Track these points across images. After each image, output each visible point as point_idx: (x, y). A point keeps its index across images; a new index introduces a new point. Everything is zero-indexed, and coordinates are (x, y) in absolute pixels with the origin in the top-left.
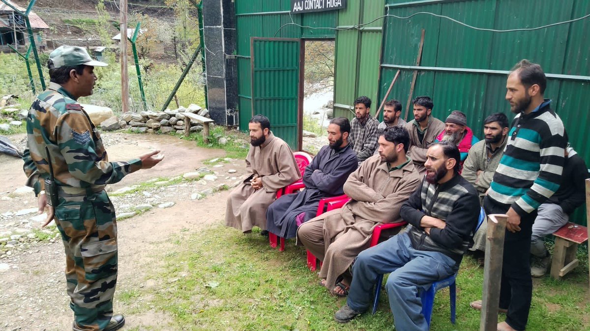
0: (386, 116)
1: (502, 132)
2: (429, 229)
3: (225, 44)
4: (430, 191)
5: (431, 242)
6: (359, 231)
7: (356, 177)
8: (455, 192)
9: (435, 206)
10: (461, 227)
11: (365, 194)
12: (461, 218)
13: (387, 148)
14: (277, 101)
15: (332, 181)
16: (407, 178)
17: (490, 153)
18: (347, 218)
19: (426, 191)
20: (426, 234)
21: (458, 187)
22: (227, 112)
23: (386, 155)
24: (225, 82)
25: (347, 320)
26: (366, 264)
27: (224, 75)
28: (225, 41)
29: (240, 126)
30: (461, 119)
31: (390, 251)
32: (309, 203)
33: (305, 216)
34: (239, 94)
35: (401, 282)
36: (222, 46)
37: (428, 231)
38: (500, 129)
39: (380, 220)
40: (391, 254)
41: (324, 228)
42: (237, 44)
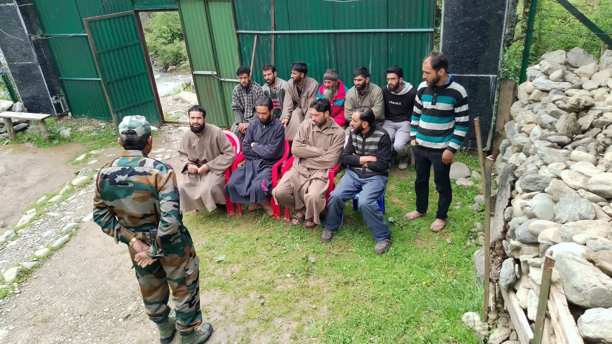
0: (268, 79)
1: (365, 81)
2: (366, 164)
3: (26, 24)
4: (359, 140)
5: (370, 171)
6: (321, 179)
7: (299, 141)
8: (376, 136)
9: (366, 148)
10: (387, 156)
11: (312, 152)
12: (385, 151)
13: (319, 116)
14: (129, 80)
15: (274, 149)
16: (338, 133)
17: (361, 97)
18: (305, 173)
19: (356, 141)
20: (365, 167)
21: (377, 132)
22: (52, 100)
23: (319, 122)
24: (40, 67)
25: (331, 238)
26: (340, 198)
27: (36, 60)
28: (25, 22)
29: (71, 111)
30: (334, 76)
31: (350, 185)
32: (259, 171)
33: (265, 182)
34: (60, 76)
35: (369, 201)
36: (22, 27)
37: (366, 165)
38: (364, 79)
39: (330, 167)
40: (349, 186)
41: (292, 185)
42: (40, 20)
